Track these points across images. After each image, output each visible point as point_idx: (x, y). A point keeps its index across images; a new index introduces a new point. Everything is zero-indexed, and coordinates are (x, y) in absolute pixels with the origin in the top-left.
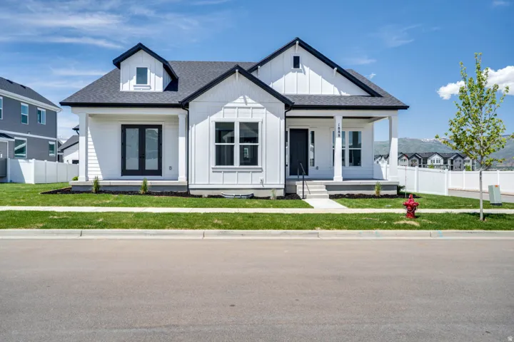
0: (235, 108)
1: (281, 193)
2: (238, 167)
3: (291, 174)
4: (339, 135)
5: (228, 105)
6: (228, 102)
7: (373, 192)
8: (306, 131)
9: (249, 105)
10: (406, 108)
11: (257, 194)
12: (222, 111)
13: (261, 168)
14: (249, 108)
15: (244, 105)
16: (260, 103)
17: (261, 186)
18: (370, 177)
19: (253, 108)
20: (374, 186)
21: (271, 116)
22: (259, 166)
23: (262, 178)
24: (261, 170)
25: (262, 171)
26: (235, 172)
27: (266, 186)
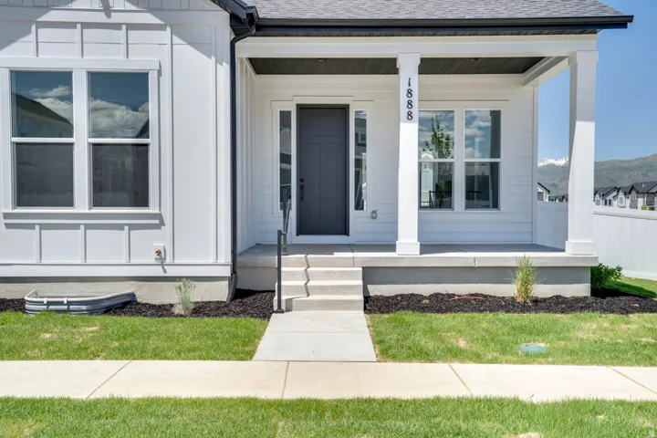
0: (72, 25)
1: (221, 292)
2: (86, 211)
3: (300, 232)
4: (410, 114)
5: (52, 16)
6: (48, 8)
7: (509, 290)
8: (343, 110)
9: (116, 18)
10: (621, 22)
11: (145, 294)
12: (31, 37)
13: (159, 216)
14: (117, 26)
15: (101, 18)
16: (150, 10)
17: (158, 272)
18: (526, 239)
19: (131, 27)
20: (513, 269)
21: (185, 52)
22: (152, 209)
23: (159, 245)
24: (158, 223)
25: (162, 223)
26: (77, 227)
27: (171, 272)
